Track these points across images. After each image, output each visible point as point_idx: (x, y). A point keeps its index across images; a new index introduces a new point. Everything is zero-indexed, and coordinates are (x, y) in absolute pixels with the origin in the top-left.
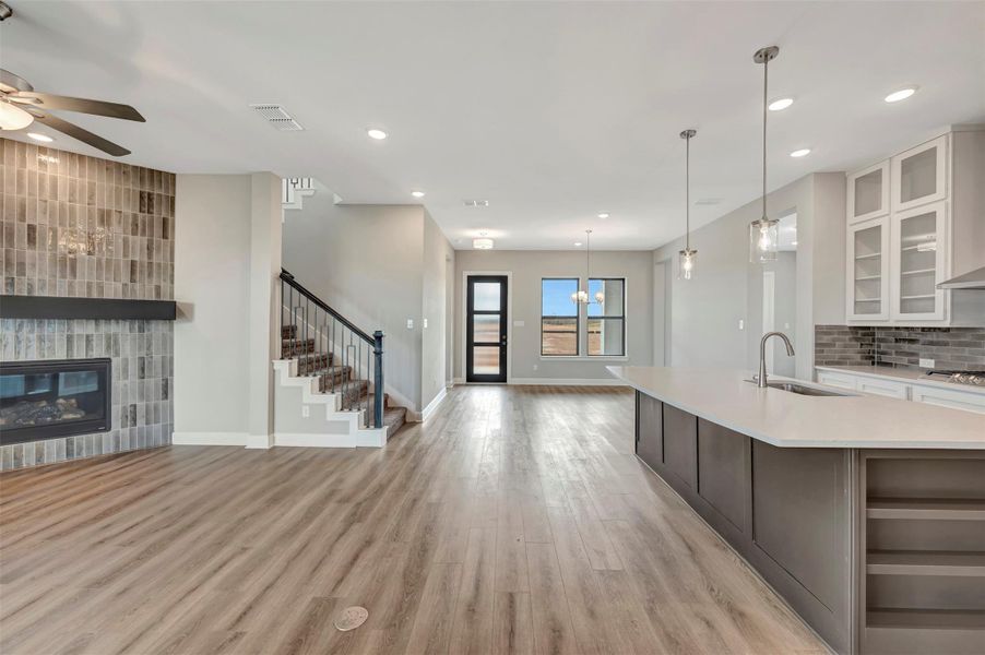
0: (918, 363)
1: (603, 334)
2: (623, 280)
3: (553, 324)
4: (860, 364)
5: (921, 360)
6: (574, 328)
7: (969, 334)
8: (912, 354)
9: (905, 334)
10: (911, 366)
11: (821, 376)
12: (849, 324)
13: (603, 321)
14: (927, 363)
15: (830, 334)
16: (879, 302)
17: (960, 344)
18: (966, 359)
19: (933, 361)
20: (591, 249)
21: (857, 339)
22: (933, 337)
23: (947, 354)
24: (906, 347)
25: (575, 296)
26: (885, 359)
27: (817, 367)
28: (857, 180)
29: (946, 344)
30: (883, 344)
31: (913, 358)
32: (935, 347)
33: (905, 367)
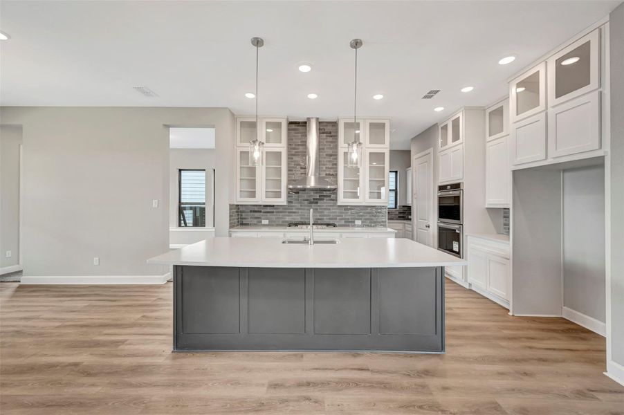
0: (261, 222)
5: (263, 221)
7: (281, 208)
8: (259, 218)
9: (256, 209)
10: (258, 224)
14: (265, 222)
15: (232, 209)
16: (255, 191)
17: (278, 212)
18: (281, 218)
19: (267, 221)
22: (268, 209)
23: (273, 217)
24: (257, 215)
26: (245, 221)
27: (231, 229)
29: (273, 212)
30: (243, 214)
31: (259, 220)
32: (268, 214)
33: (255, 225)
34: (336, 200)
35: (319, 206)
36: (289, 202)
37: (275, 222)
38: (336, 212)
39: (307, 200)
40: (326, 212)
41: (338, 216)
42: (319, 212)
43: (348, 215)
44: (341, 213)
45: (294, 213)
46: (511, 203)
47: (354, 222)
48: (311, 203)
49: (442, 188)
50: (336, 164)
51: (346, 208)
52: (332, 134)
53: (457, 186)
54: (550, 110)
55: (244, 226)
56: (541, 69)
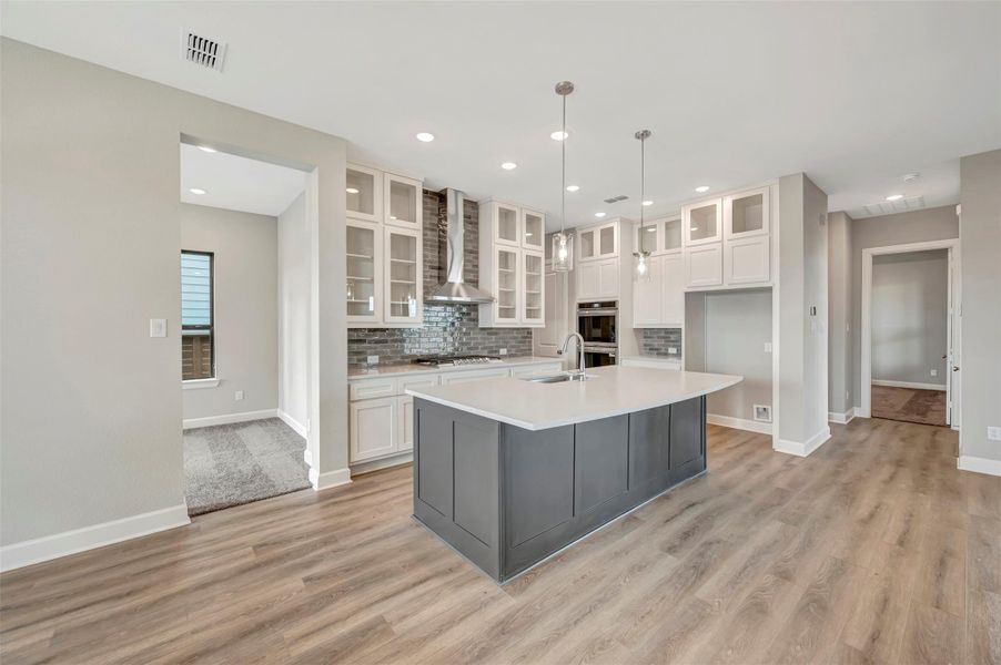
0: (366, 360)
5: (369, 358)
8: (360, 353)
10: (360, 365)
14: (373, 359)
19: (377, 357)
22: (378, 336)
23: (386, 350)
29: (385, 341)
31: (362, 357)
32: (379, 345)
34: (476, 320)
35: (456, 329)
37: (389, 358)
38: (477, 339)
40: (466, 338)
41: (480, 344)
43: (494, 341)
44: (483, 338)
46: (683, 322)
47: (499, 351)
49: (582, 306)
50: (477, 266)
51: (490, 331)
52: (472, 220)
53: (612, 305)
54: (726, 243)
56: (718, 203)
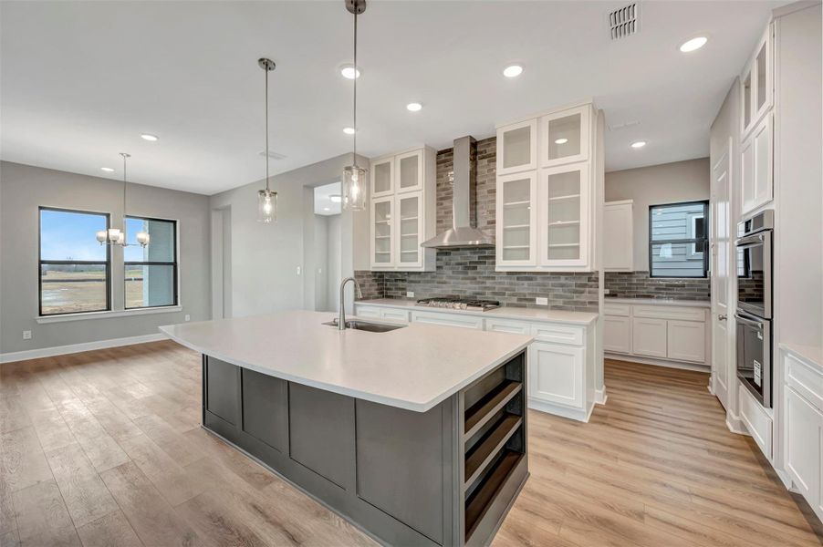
0: (406, 294)
1: (146, 283)
2: (175, 222)
3: (69, 271)
4: (378, 298)
6: (103, 275)
7: (431, 275)
8: (404, 289)
9: (400, 277)
11: (359, 309)
12: (372, 270)
13: (146, 267)
14: (410, 295)
15: (363, 277)
16: (389, 254)
17: (425, 282)
18: (428, 291)
19: (413, 293)
20: (128, 180)
21: (376, 280)
22: (414, 278)
23: (419, 289)
24: (400, 284)
25: (103, 234)
26: (390, 293)
27: (357, 303)
28: (376, 166)
30: (388, 283)
31: (404, 292)
32: (413, 284)
33: (400, 298)
35: (478, 273)
36: (438, 267)
37: (421, 294)
38: (503, 283)
39: (461, 264)
40: (489, 283)
41: (508, 290)
42: (479, 283)
43: (524, 289)
44: (511, 284)
45: (445, 283)
47: (534, 300)
48: (468, 268)
55: (389, 300)
